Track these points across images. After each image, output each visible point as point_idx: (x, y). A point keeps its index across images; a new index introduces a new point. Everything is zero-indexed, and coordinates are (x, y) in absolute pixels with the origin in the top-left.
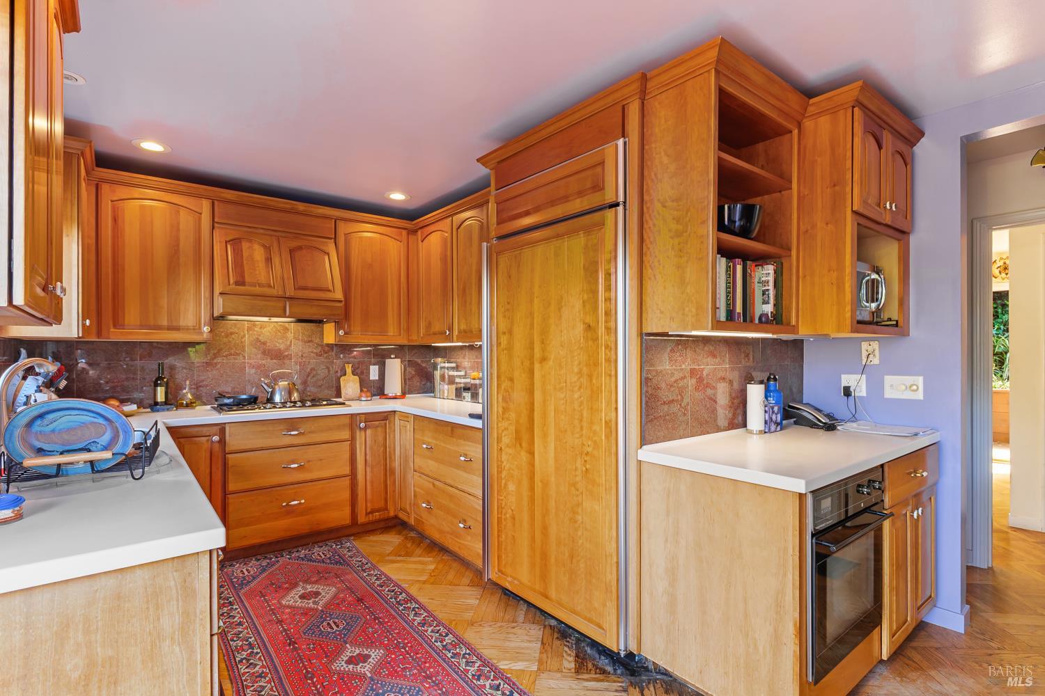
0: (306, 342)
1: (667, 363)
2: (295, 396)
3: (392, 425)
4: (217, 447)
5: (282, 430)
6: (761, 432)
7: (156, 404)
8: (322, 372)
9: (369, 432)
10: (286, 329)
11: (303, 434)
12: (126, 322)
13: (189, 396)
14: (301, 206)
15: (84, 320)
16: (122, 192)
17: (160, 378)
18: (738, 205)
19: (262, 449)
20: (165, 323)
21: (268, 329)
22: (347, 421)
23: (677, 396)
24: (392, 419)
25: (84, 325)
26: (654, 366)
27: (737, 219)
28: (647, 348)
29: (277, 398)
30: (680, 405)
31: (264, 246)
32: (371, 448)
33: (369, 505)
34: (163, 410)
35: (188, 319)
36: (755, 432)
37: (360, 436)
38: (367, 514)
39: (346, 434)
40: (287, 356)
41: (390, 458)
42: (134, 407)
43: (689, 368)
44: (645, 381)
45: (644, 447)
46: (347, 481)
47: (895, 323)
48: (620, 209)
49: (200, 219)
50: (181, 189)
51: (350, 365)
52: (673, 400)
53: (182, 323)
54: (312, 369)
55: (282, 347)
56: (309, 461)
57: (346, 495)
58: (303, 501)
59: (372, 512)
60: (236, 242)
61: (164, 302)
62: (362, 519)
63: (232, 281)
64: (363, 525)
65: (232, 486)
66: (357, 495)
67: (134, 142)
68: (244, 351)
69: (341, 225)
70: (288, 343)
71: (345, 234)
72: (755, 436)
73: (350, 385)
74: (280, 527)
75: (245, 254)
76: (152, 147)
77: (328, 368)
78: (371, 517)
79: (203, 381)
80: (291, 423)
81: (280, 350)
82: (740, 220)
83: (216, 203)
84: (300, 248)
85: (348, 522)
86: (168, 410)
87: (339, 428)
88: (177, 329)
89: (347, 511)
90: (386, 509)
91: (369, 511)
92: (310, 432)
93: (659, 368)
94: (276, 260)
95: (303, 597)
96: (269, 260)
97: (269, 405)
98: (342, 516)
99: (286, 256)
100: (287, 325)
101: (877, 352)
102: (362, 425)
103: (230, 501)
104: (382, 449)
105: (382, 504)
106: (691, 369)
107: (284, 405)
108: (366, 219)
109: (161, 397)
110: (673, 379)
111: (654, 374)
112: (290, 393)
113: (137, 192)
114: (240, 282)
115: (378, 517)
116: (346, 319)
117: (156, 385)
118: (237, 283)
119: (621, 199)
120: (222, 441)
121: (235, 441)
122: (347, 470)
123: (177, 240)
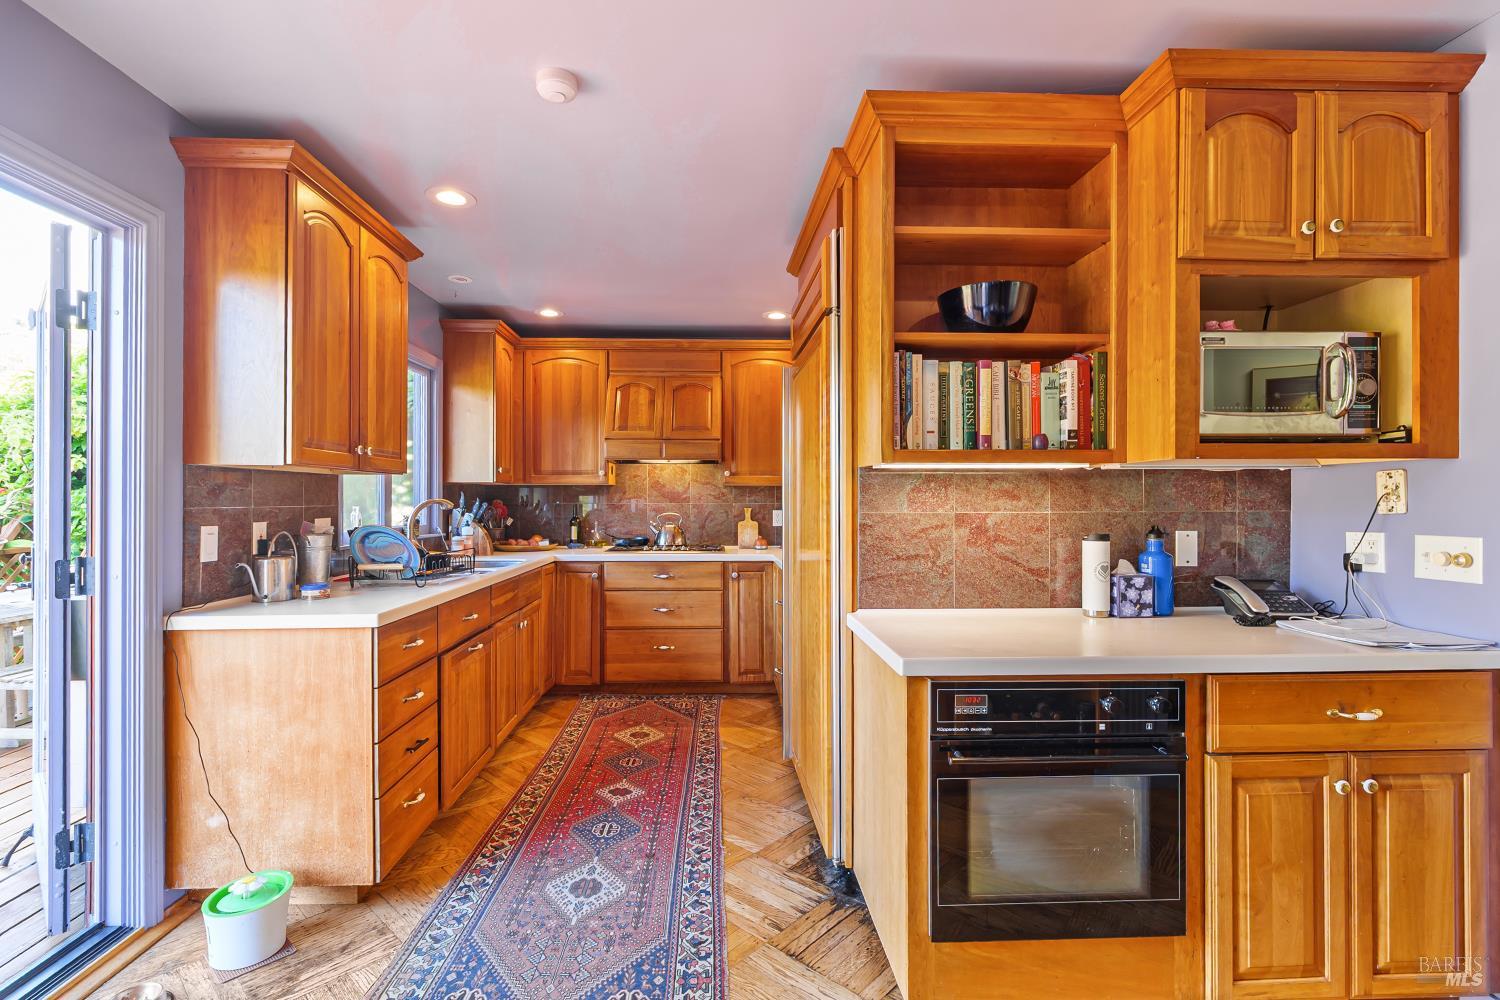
0: (704, 484)
1: (906, 506)
2: (679, 541)
3: (769, 577)
4: (597, 582)
5: (653, 573)
6: (1099, 614)
7: (571, 541)
8: (720, 517)
9: (742, 583)
10: (684, 471)
11: (673, 578)
12: (543, 469)
13: (597, 536)
14: (685, 342)
15: (498, 467)
16: (540, 355)
17: (575, 519)
18: (984, 285)
19: (634, 590)
20: (569, 468)
21: (668, 471)
22: (719, 568)
23: (927, 550)
24: (769, 570)
25: (498, 472)
26: (877, 509)
27: (984, 305)
28: (863, 486)
29: (662, 542)
30: (934, 563)
31: (650, 389)
32: (745, 602)
33: (743, 664)
34: (575, 547)
35: (587, 464)
36: (1091, 614)
37: (732, 587)
38: (740, 674)
39: (717, 583)
40: (685, 499)
41: (767, 614)
42: (546, 543)
43: (953, 513)
44: (859, 529)
45: (860, 612)
46: (718, 634)
47: (1402, 434)
48: (833, 317)
49: (597, 369)
50: (582, 344)
51: (750, 509)
52: (917, 556)
53: (583, 468)
54: (710, 513)
55: (680, 489)
56: (679, 608)
57: (717, 648)
58: (672, 648)
59: (746, 672)
60: (625, 389)
61: (570, 450)
62: (734, 677)
63: (616, 427)
64: (735, 684)
65: (609, 623)
66: (729, 651)
67: (536, 312)
68: (645, 493)
69: (727, 356)
70: (686, 485)
71: (732, 366)
72: (1091, 620)
73: (748, 531)
74: (652, 669)
75: (632, 399)
76: (549, 314)
77: (727, 512)
78: (744, 679)
79: (611, 522)
80: (662, 567)
81: (678, 493)
82: (989, 304)
83: (610, 352)
84: (684, 386)
85: (719, 678)
86: (578, 547)
87: (711, 575)
88: (579, 473)
89: (718, 667)
90: (762, 671)
91: (742, 670)
92: (681, 577)
93: (889, 512)
94: (659, 402)
95: (633, 735)
96: (652, 402)
97: (646, 547)
98: (714, 670)
99: (669, 395)
100: (685, 466)
101: (1402, 491)
102: (735, 575)
103: (608, 636)
104: (757, 604)
105: (756, 666)
106: (957, 515)
107: (669, 547)
108: (764, 346)
109: (574, 536)
110: (918, 528)
111: (877, 519)
112: (674, 538)
113: (550, 354)
114: (623, 427)
115: (752, 680)
116: (733, 459)
117: (572, 524)
118: (620, 428)
119: (834, 304)
120: (601, 577)
121: (612, 578)
122: (718, 621)
123: (580, 392)
